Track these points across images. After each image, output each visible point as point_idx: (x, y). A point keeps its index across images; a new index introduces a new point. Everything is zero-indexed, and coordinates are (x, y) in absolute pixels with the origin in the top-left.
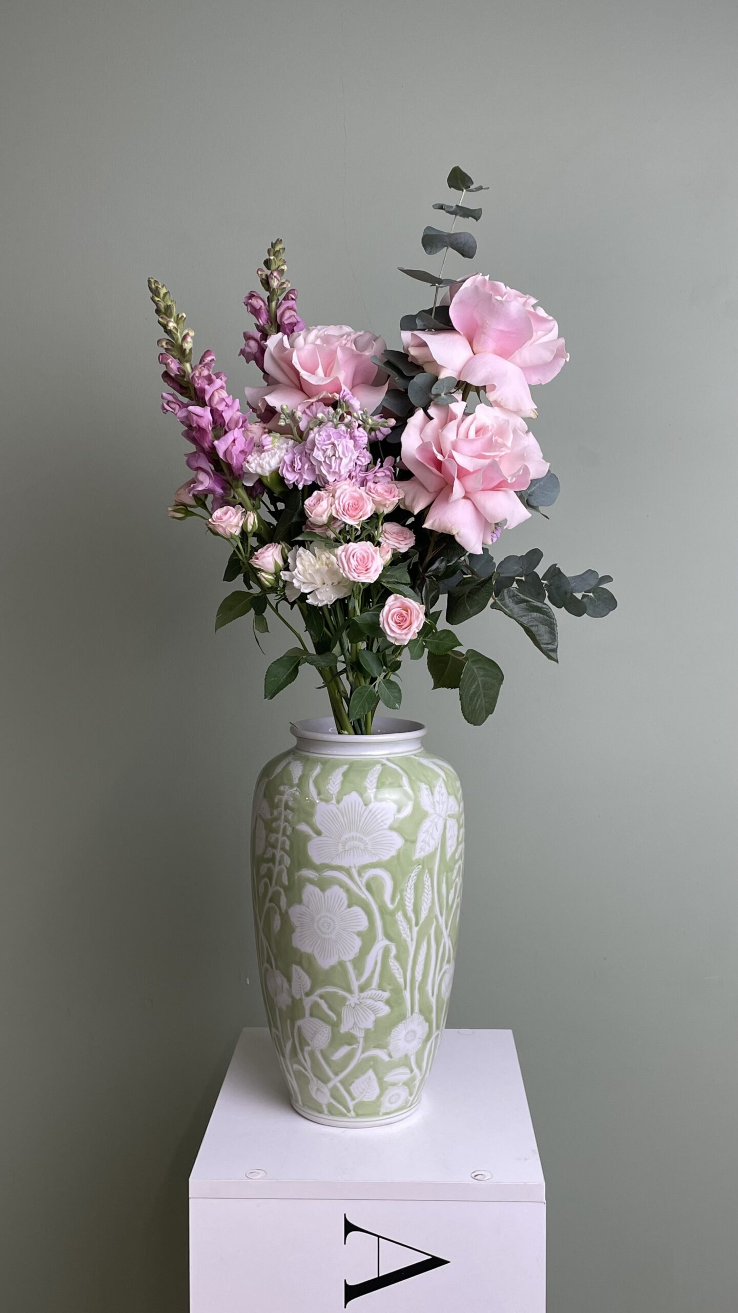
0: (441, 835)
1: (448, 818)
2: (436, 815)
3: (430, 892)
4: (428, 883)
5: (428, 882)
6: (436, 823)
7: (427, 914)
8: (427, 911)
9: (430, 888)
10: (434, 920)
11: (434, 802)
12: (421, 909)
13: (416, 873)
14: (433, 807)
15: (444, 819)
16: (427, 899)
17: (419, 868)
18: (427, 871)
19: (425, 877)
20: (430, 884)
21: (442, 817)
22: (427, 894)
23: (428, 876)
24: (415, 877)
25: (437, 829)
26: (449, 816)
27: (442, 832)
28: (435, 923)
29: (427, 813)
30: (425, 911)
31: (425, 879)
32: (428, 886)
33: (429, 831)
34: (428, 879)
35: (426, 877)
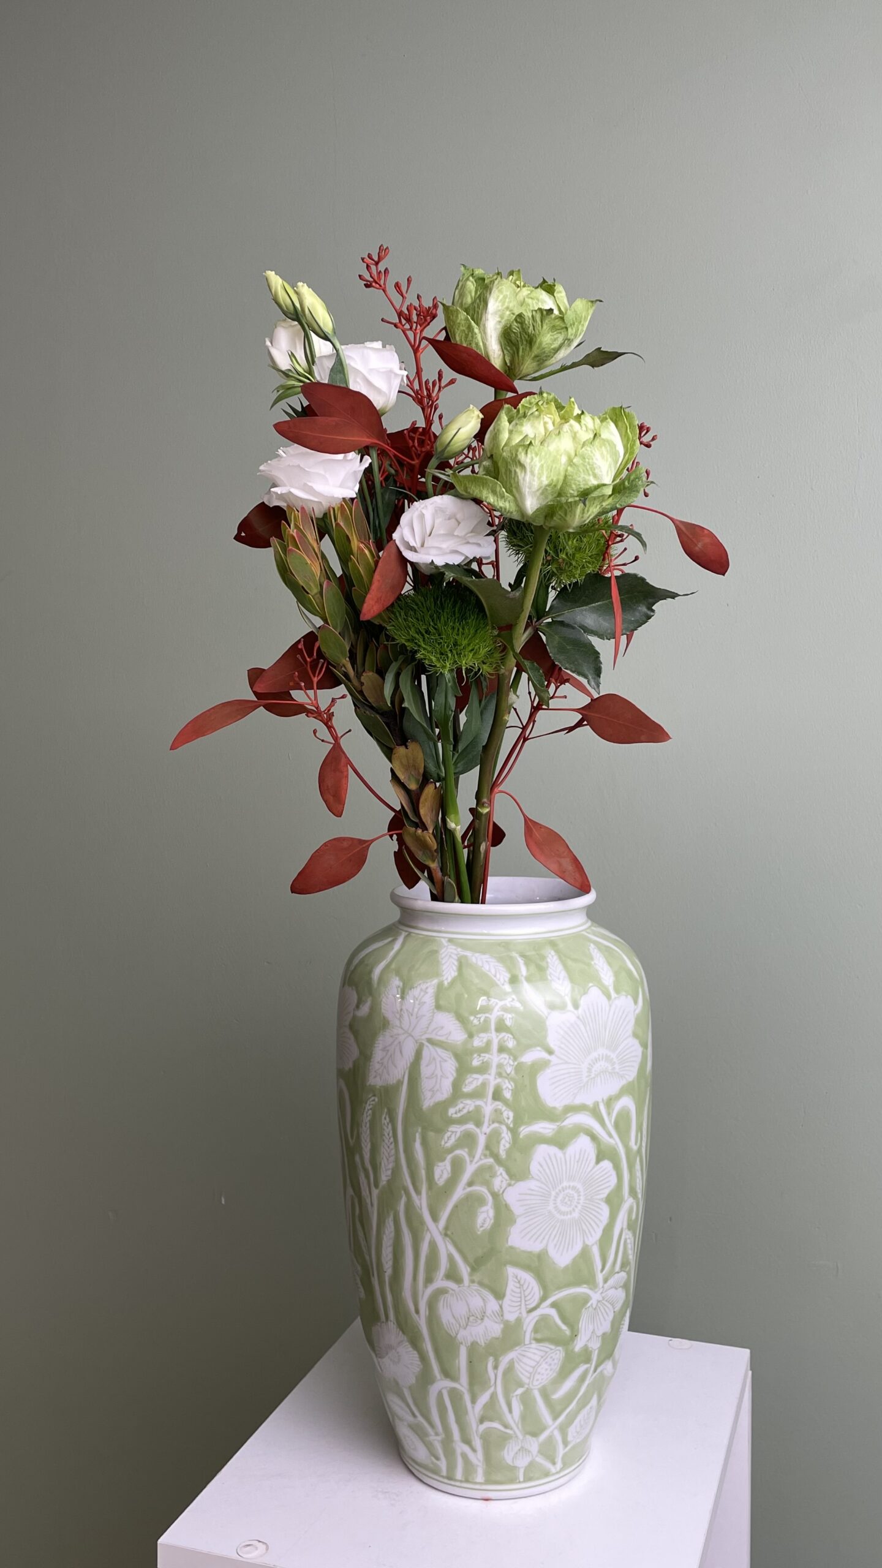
0: (409, 1065)
1: (426, 1043)
2: (403, 1032)
3: (392, 1146)
4: (388, 1130)
5: (388, 1128)
6: (400, 1042)
7: (390, 1178)
8: (389, 1172)
9: (392, 1139)
10: (403, 1192)
11: (401, 1010)
12: (380, 1163)
13: (371, 1106)
14: (398, 1016)
15: (416, 1042)
16: (389, 1154)
17: (374, 1100)
18: (386, 1110)
19: (383, 1118)
20: (391, 1134)
21: (412, 1036)
22: (389, 1147)
23: (388, 1119)
24: (370, 1112)
25: (401, 1052)
26: (430, 1041)
27: (411, 1061)
28: (404, 1200)
29: (388, 1022)
30: (386, 1170)
31: (383, 1121)
32: (388, 1135)
33: (388, 1051)
34: (388, 1124)
35: (385, 1119)
